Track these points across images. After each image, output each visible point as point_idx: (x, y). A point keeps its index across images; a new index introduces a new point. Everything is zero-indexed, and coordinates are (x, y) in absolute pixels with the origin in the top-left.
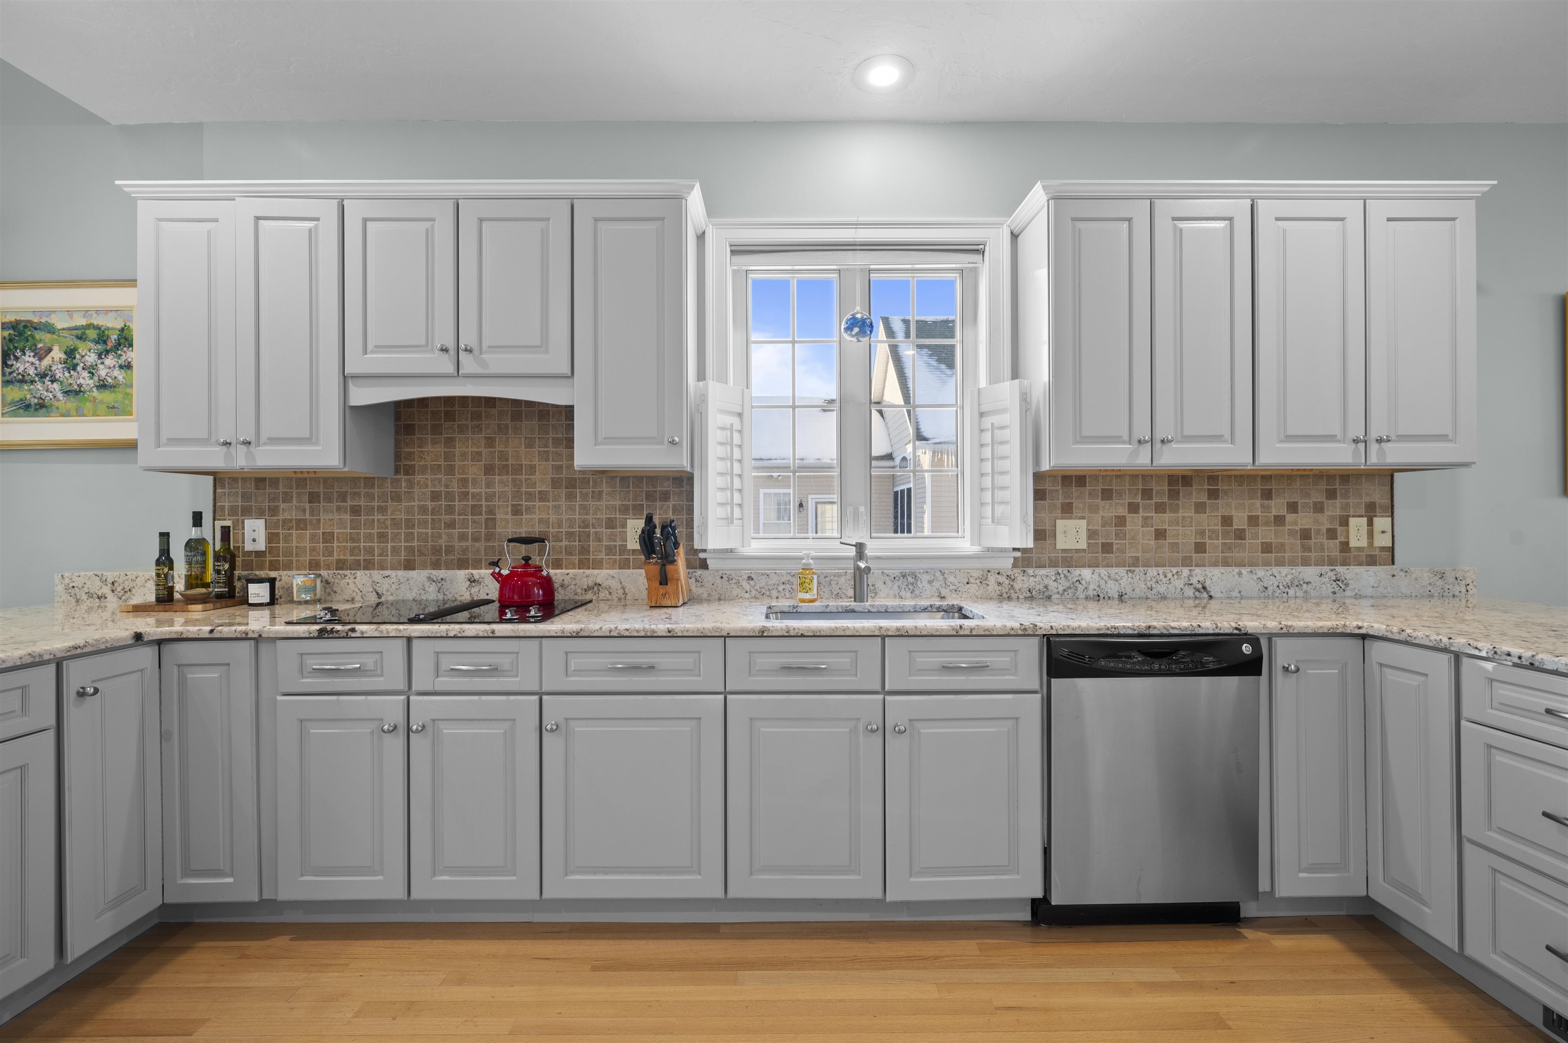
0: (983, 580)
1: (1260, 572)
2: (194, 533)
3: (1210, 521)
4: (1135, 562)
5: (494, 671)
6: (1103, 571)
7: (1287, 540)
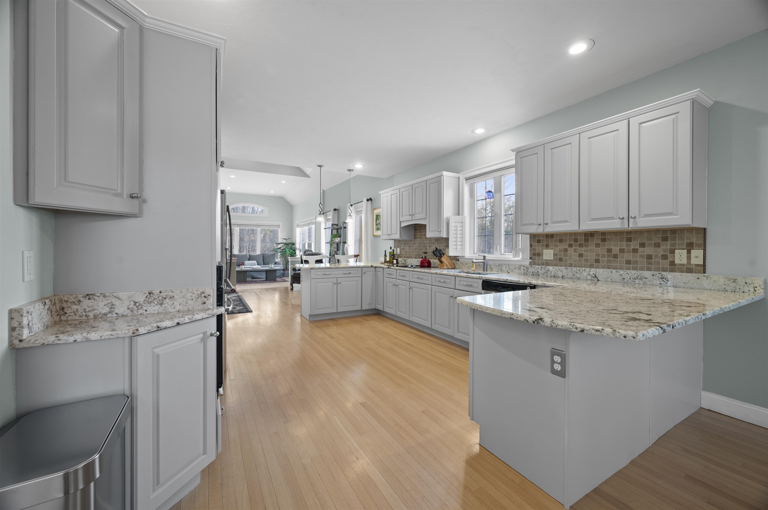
0: (519, 268)
1: (621, 272)
2: (390, 250)
3: (602, 250)
4: (571, 265)
5: (404, 276)
6: (556, 268)
7: (639, 259)
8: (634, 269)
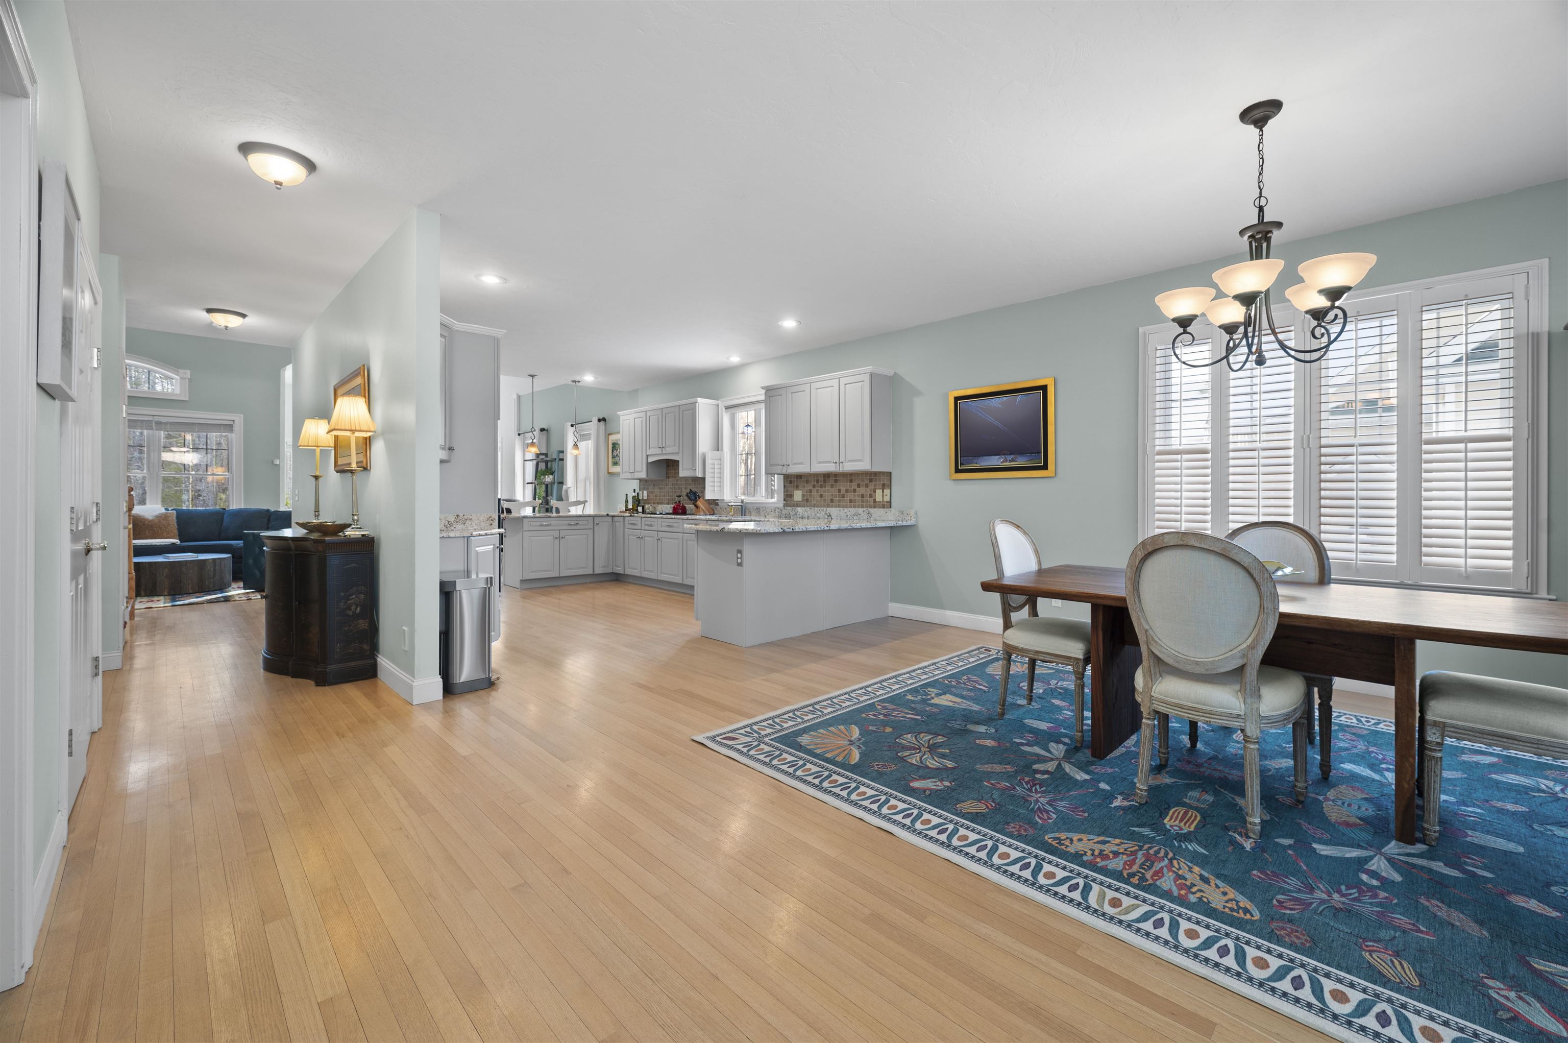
0: (775, 510)
1: (846, 510)
2: (634, 494)
3: (834, 491)
4: (814, 506)
5: (651, 525)
6: (804, 508)
7: (857, 498)
8: (854, 507)
